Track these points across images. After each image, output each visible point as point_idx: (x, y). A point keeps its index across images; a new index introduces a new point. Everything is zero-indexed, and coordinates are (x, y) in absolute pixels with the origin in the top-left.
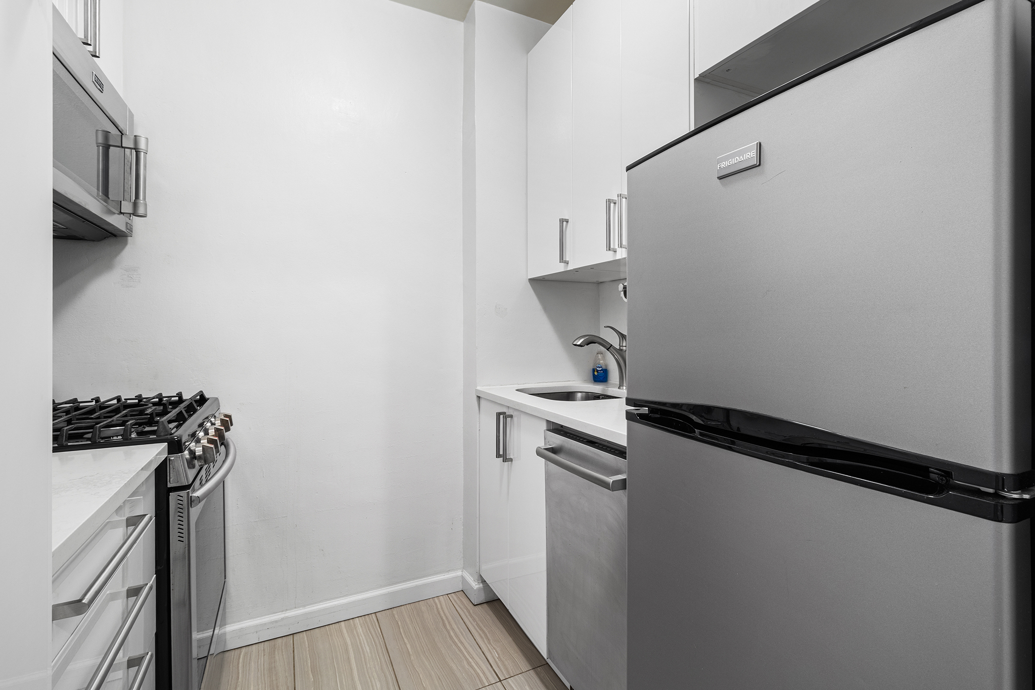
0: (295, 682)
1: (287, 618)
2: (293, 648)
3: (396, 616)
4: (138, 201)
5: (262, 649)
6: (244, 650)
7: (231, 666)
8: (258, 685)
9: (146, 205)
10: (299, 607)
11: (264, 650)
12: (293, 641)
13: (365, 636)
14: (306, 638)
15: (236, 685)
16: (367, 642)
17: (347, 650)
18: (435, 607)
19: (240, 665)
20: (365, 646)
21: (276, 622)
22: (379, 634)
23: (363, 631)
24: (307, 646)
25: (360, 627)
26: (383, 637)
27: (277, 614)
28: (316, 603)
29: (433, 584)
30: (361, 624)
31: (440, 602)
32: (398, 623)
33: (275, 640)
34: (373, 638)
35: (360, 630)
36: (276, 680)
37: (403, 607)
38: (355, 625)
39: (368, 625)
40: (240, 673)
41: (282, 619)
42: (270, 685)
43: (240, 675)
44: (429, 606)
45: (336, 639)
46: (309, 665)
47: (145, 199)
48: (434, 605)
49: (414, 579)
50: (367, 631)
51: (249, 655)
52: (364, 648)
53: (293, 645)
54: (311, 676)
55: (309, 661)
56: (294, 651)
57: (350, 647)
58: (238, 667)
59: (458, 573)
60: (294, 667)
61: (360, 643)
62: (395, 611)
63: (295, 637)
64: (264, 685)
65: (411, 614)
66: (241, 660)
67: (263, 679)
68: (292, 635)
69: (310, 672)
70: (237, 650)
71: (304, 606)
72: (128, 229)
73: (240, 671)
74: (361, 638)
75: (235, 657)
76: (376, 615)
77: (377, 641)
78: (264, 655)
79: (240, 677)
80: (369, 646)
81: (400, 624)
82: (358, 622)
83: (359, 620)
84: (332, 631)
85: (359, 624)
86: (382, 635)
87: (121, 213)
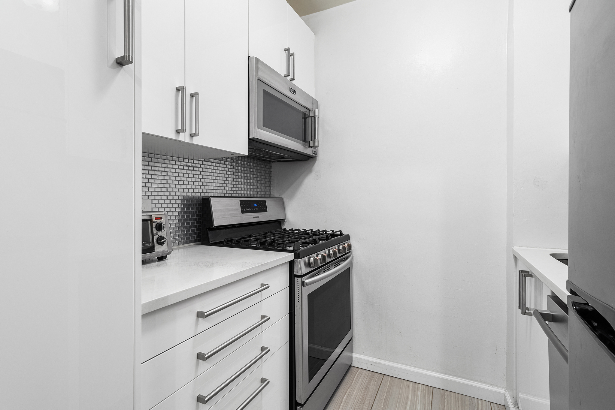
0: (374, 402)
1: (381, 364)
2: (381, 382)
3: (446, 397)
4: (315, 140)
5: (368, 374)
6: (360, 370)
7: (352, 375)
8: (358, 392)
9: (318, 141)
10: (388, 361)
11: (368, 375)
12: (383, 379)
13: (421, 398)
14: (389, 381)
15: (350, 386)
16: (421, 403)
17: (407, 401)
18: (476, 406)
19: (355, 377)
20: (418, 405)
21: (376, 363)
22: (430, 402)
23: (421, 395)
24: (388, 385)
25: (420, 391)
26: (431, 406)
27: (376, 359)
28: (397, 363)
29: (478, 389)
30: (421, 389)
31: (482, 404)
32: (445, 402)
33: (375, 373)
34: (425, 402)
35: (420, 393)
36: (367, 395)
37: (453, 393)
38: (418, 388)
39: (425, 393)
40: (354, 381)
41: (379, 363)
42: (363, 396)
43: (353, 382)
44: (472, 403)
45: (404, 390)
46: (385, 397)
47: (318, 139)
48: (477, 405)
49: (463, 378)
50: (423, 396)
51: (361, 374)
52: (417, 406)
53: (382, 381)
54: (383, 404)
55: (385, 395)
56: (381, 384)
57: (410, 400)
58: (354, 377)
59: (501, 391)
60: (377, 393)
61: (416, 401)
62: (446, 393)
63: (384, 377)
64: (360, 394)
65: (457, 401)
66: (357, 375)
67: (361, 390)
68: (383, 375)
69: (383, 402)
70: (357, 368)
71: (391, 361)
72: (313, 154)
73: (354, 380)
74: (418, 398)
75: (355, 371)
76: (433, 389)
77: (427, 406)
78: (367, 378)
79: (353, 383)
80: (420, 406)
81: (446, 404)
82: (420, 387)
83: (422, 386)
84: (404, 384)
85: (420, 388)
86: (432, 404)
87: (310, 147)
